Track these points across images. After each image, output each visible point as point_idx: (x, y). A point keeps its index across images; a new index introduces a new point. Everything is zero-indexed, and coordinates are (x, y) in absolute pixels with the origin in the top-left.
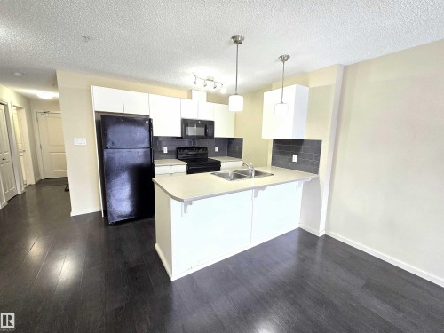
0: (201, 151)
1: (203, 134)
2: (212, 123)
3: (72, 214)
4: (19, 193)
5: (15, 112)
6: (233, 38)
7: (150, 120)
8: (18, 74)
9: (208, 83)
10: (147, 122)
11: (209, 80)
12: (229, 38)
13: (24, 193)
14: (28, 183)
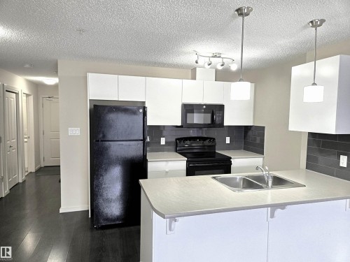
0: (207, 143)
1: (209, 122)
2: (221, 108)
3: (61, 211)
4: (21, 181)
5: (24, 98)
6: (237, 10)
7: (144, 108)
8: (27, 66)
9: (214, 60)
10: (141, 111)
11: (215, 56)
12: (233, 11)
13: (24, 182)
14: (29, 171)
